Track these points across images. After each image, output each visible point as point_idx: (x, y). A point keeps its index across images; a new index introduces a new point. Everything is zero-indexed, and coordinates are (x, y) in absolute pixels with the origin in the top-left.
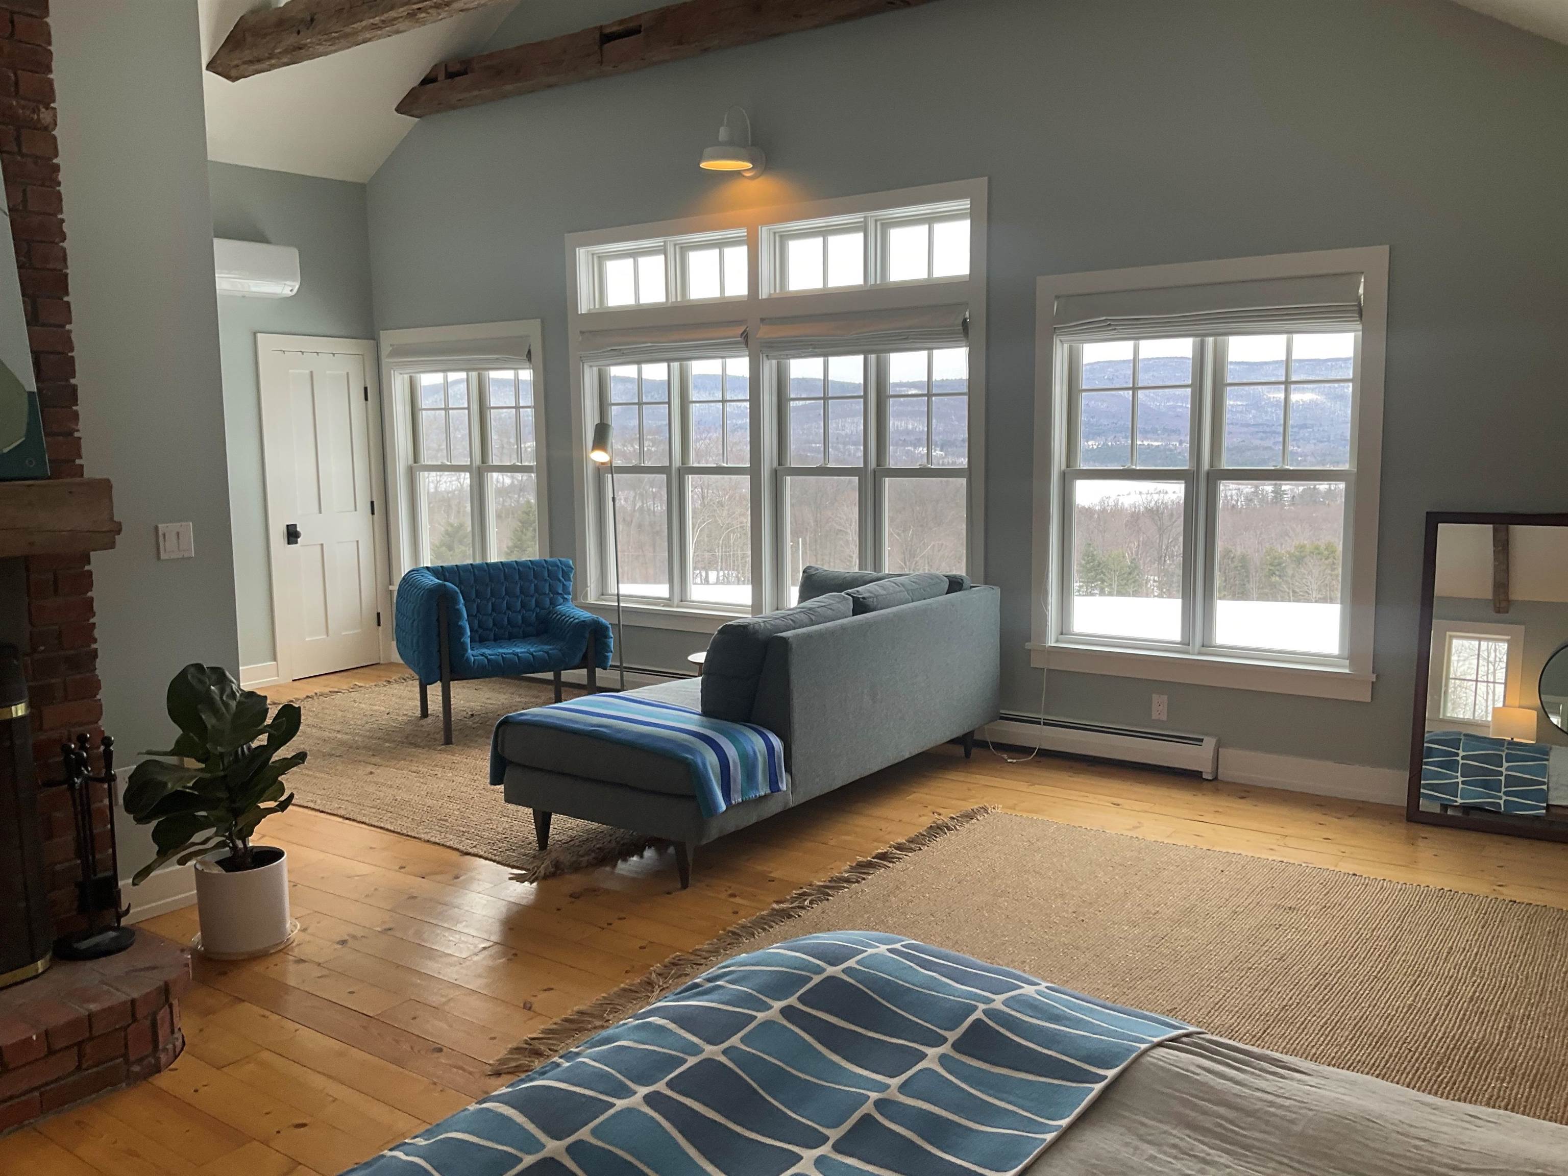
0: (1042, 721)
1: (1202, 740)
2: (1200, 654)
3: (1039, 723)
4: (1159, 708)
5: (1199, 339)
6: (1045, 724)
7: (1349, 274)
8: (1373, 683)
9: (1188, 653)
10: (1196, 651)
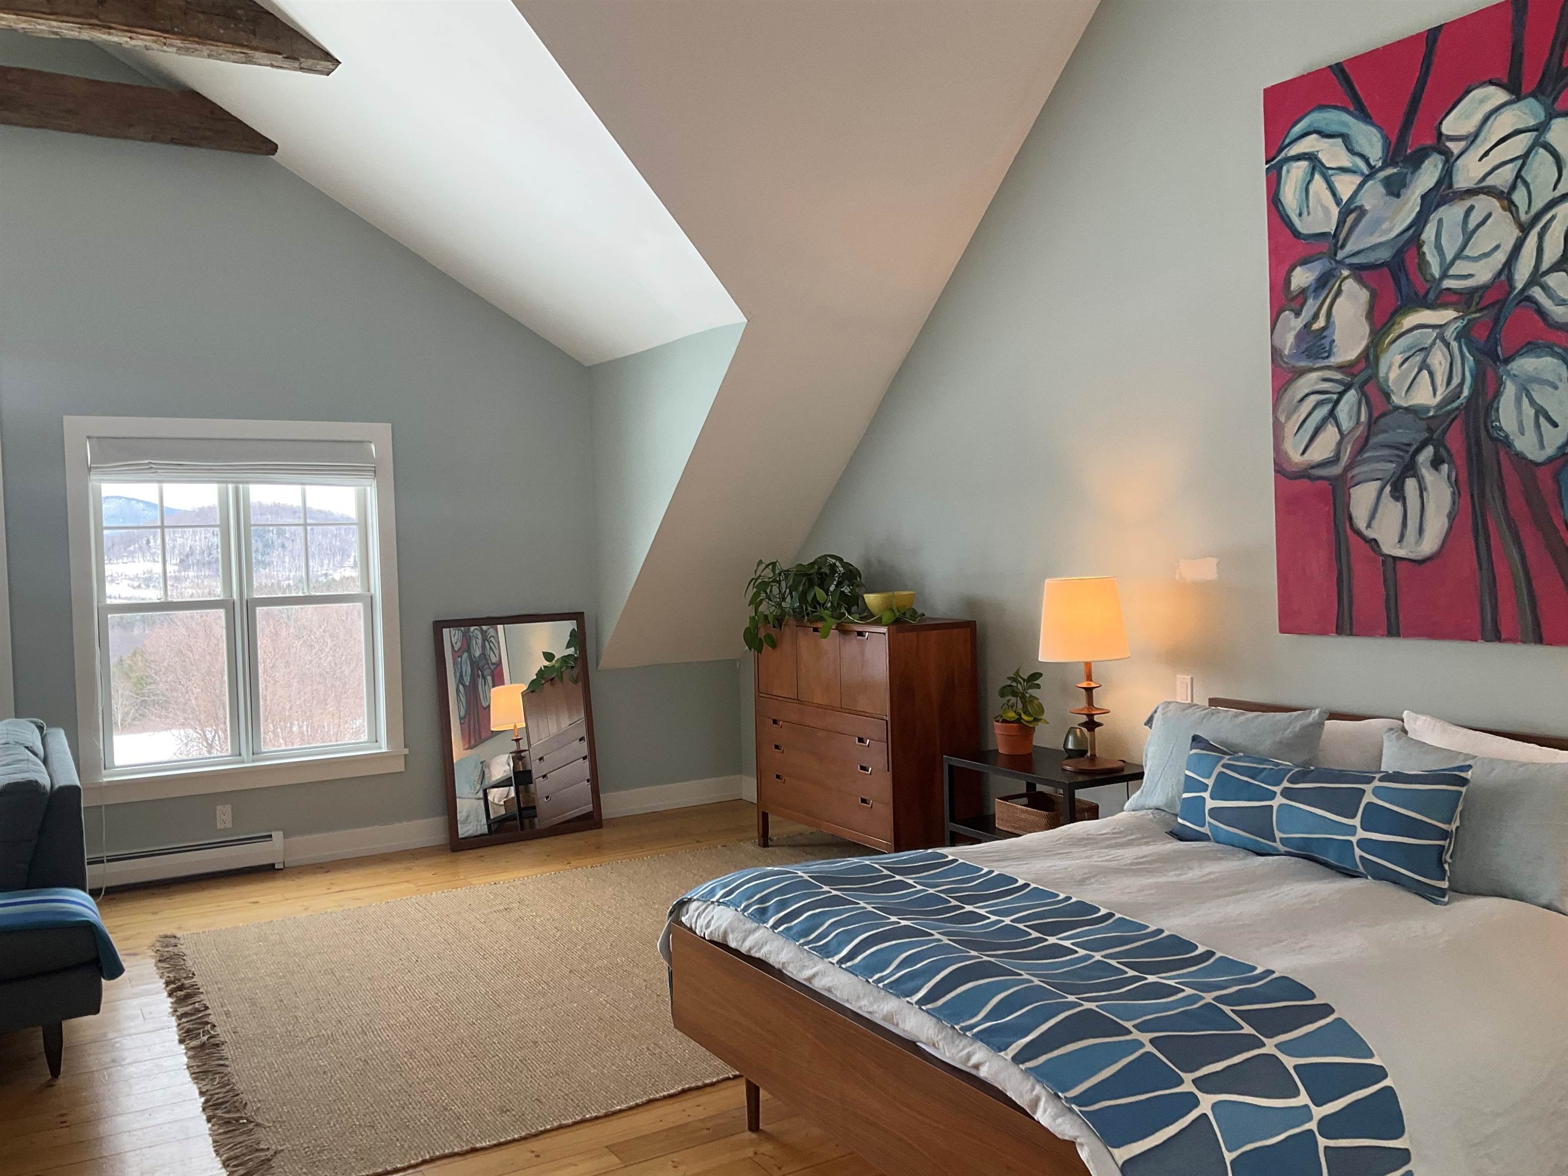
0: (105, 859)
1: (271, 836)
2: (253, 761)
3: (102, 862)
4: (224, 816)
5: (224, 485)
6: (108, 861)
7: (362, 442)
8: (405, 755)
9: (243, 762)
10: (250, 759)
